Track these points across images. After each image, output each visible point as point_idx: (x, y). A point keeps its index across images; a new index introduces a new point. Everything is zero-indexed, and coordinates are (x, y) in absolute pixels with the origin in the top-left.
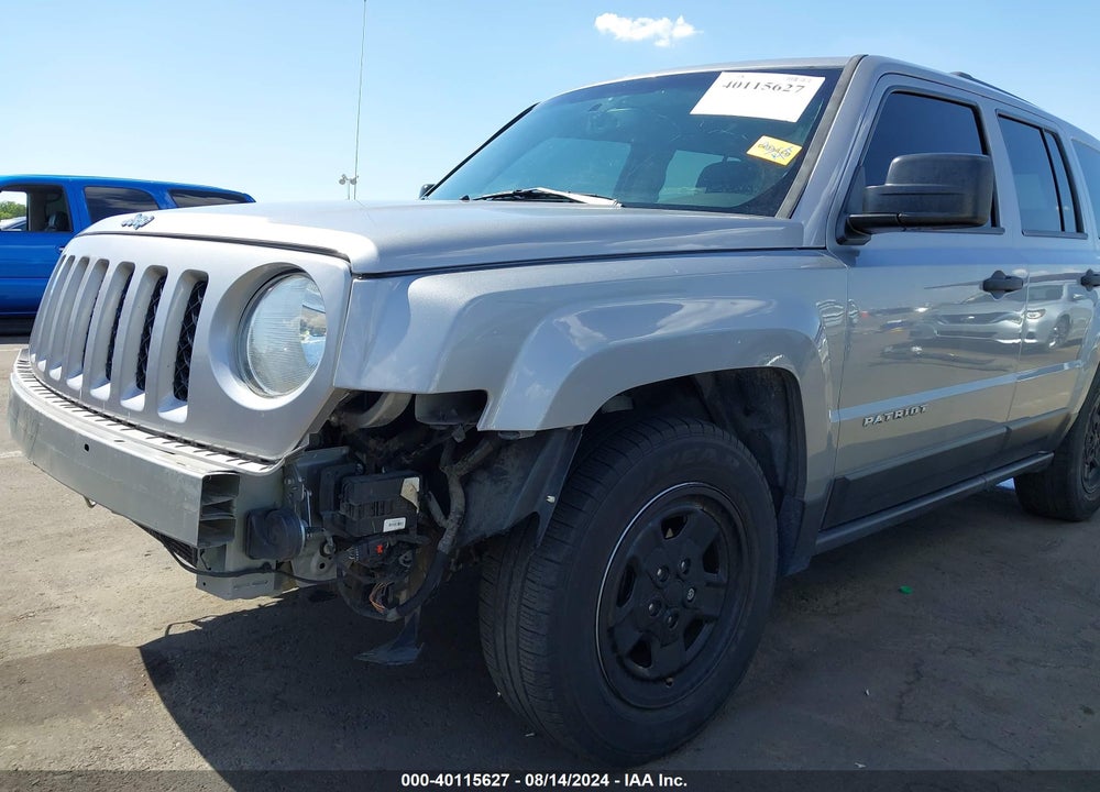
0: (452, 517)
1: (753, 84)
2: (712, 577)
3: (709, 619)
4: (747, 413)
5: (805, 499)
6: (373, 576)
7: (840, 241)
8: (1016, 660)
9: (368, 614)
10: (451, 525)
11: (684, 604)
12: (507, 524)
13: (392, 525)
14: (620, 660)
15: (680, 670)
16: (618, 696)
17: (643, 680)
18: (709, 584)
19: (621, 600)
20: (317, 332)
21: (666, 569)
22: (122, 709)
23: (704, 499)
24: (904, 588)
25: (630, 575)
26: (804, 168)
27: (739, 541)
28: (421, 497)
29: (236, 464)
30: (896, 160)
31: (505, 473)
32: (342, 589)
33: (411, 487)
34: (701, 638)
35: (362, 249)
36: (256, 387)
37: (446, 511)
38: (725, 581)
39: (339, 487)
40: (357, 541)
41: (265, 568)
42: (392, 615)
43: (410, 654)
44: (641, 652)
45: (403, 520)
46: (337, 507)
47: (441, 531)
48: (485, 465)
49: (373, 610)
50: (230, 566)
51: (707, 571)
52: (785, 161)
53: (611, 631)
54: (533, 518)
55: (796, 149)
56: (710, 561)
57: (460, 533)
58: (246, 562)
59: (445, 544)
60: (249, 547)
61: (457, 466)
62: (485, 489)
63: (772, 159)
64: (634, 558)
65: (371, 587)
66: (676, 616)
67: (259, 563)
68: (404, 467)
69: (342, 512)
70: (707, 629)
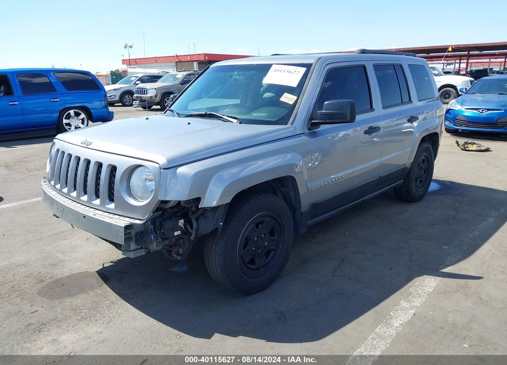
0: (194, 230)
1: (283, 71)
2: (273, 238)
3: (273, 250)
4: (282, 186)
5: (302, 211)
6: (172, 247)
7: (309, 130)
8: (375, 254)
9: (171, 258)
10: (193, 232)
11: (264, 246)
12: (210, 231)
13: (176, 233)
14: (245, 264)
15: (265, 266)
16: (245, 275)
17: (254, 270)
18: (272, 240)
19: (245, 247)
20: (150, 181)
21: (258, 238)
22: (97, 290)
23: (268, 216)
24: (346, 233)
25: (247, 240)
26: (297, 106)
27: (280, 227)
28: (184, 225)
29: (132, 221)
30: (326, 103)
31: (208, 217)
32: (164, 252)
33: (181, 222)
34: (271, 256)
35: (162, 161)
36: (135, 199)
37: (192, 228)
38: (277, 239)
39: (161, 224)
40: (167, 239)
41: (142, 248)
42: (179, 258)
43: (185, 268)
44: (252, 262)
45: (180, 232)
46: (161, 230)
47: (191, 234)
48: (202, 214)
49: (173, 257)
50: (132, 249)
51: (271, 236)
52: (291, 103)
53: (242, 256)
54: (217, 229)
55: (296, 98)
56: (272, 233)
57: (196, 234)
58: (137, 247)
59: (192, 238)
60: (137, 242)
61: (194, 215)
62: (202, 222)
63: (287, 102)
64: (247, 236)
65: (172, 251)
66: (262, 251)
67: (140, 247)
68: (179, 216)
69: (162, 231)
70: (272, 253)
